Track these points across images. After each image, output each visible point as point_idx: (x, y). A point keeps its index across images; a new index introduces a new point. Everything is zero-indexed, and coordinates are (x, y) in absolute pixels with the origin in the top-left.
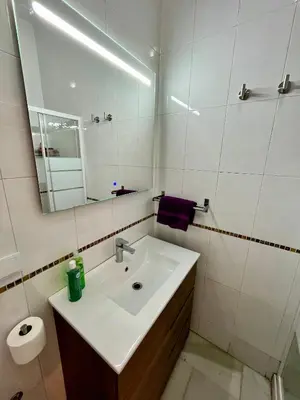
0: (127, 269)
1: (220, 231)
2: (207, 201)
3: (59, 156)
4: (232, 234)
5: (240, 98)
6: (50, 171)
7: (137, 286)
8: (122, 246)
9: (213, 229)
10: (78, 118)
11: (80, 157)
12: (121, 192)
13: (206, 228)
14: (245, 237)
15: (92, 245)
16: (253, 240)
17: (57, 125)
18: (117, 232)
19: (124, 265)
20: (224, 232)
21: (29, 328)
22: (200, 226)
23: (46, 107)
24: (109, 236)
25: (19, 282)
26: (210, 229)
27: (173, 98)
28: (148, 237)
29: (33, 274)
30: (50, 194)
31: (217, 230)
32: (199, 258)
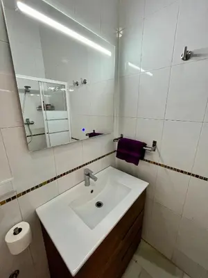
0: (92, 191)
1: (166, 167)
2: (155, 143)
3: (54, 110)
4: (175, 169)
5: (183, 59)
6: (47, 120)
7: (99, 205)
8: (88, 175)
9: (160, 165)
10: (65, 84)
11: (66, 110)
12: (92, 135)
13: (154, 163)
14: (186, 173)
15: (67, 173)
16: (193, 175)
17: (53, 88)
18: (86, 164)
19: (90, 188)
20: (169, 167)
21: (20, 230)
22: (149, 161)
23: (46, 78)
24: (80, 167)
25: (14, 198)
26: (157, 164)
27: (130, 64)
28: (110, 167)
29: (24, 193)
30: (47, 135)
31: (163, 166)
32: (148, 186)
